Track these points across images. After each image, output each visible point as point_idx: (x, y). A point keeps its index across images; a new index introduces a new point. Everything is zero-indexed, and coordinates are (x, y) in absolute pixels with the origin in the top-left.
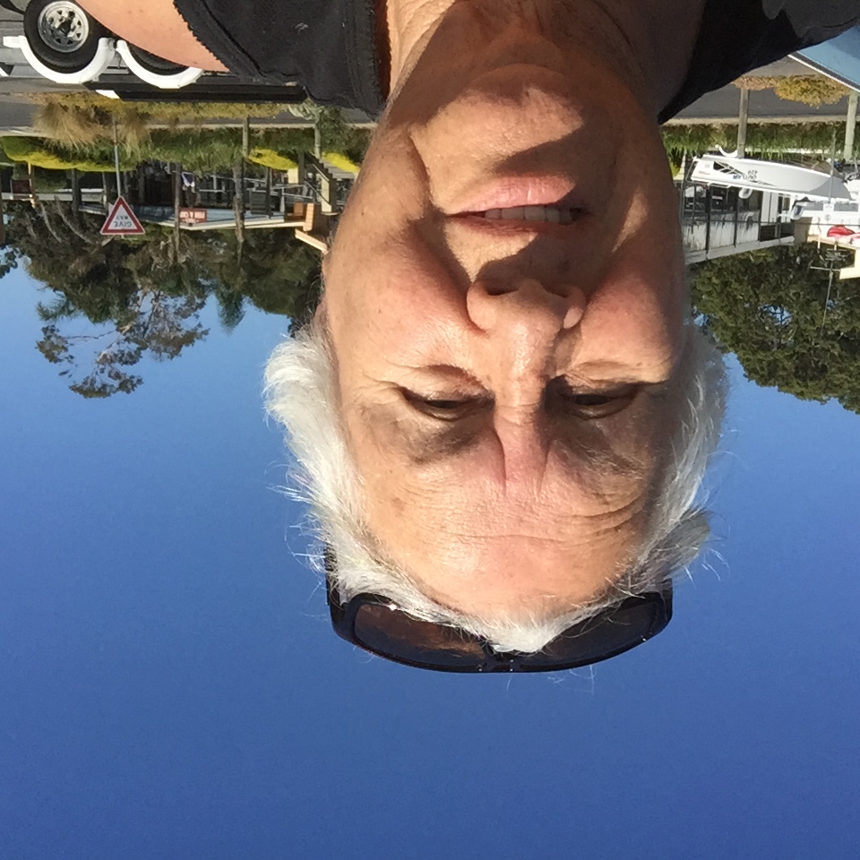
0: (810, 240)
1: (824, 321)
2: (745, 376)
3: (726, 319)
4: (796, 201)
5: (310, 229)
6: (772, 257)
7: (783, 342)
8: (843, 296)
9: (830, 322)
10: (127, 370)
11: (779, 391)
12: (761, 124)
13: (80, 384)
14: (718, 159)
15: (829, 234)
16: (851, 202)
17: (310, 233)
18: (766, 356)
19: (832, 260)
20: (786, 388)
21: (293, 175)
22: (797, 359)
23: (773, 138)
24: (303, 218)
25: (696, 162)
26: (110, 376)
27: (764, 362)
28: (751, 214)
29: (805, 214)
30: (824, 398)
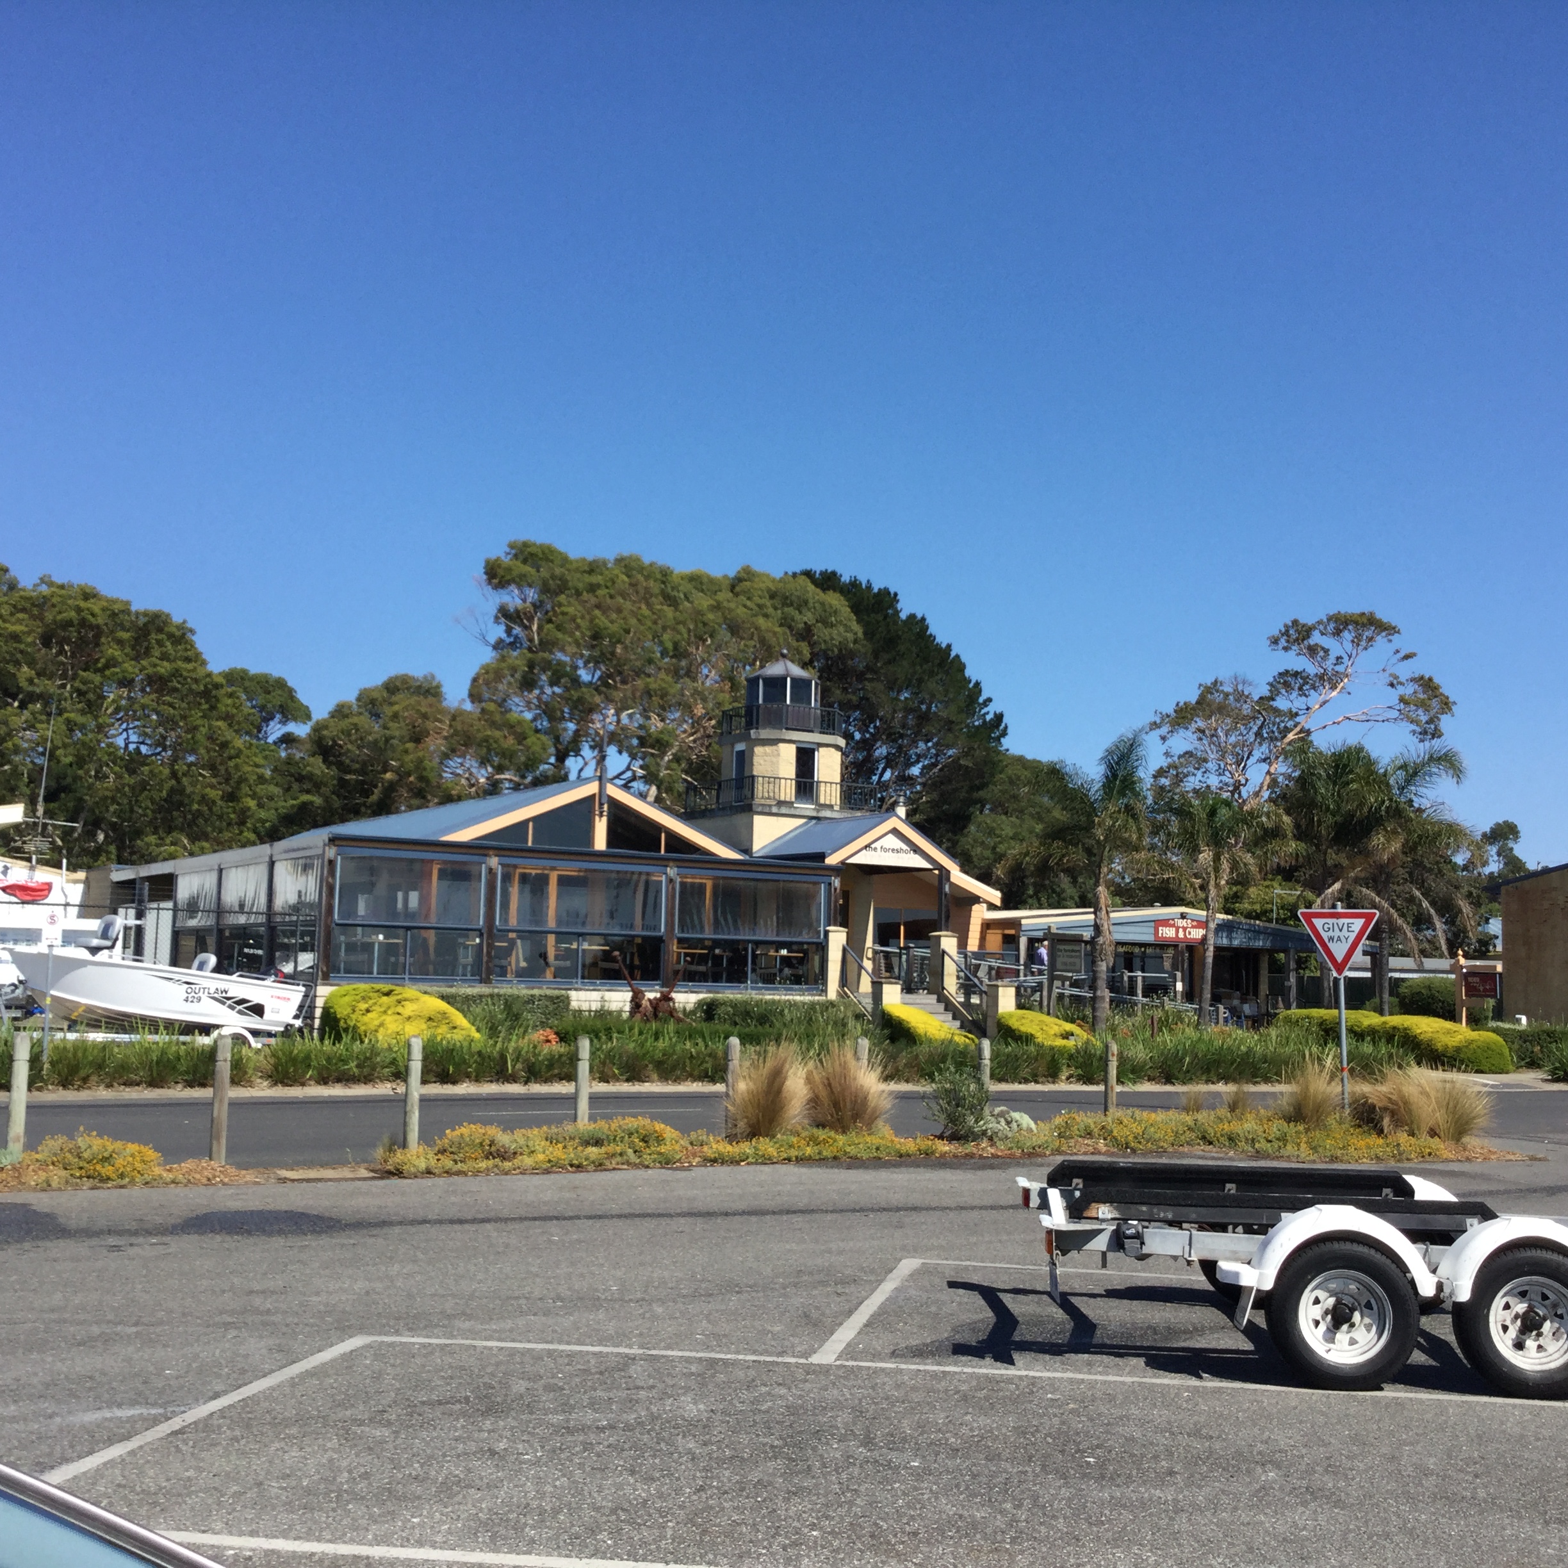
0: (81, 875)
1: (50, 730)
2: (192, 631)
3: (229, 735)
4: (112, 947)
5: (975, 908)
6: (148, 845)
7: (124, 692)
8: (16, 773)
9: (38, 726)
10: (1295, 661)
11: (128, 603)
12: (180, 1086)
13: (1379, 638)
14: (254, 1022)
15: (48, 887)
16: (10, 945)
17: (976, 899)
18: (155, 666)
19: (39, 838)
20: (116, 607)
21: (1007, 1000)
22: (97, 660)
23: (158, 1063)
24: (987, 925)
25: (296, 1017)
26: (1326, 651)
27: (157, 654)
28: (193, 923)
29: (94, 925)
30: (44, 589)
